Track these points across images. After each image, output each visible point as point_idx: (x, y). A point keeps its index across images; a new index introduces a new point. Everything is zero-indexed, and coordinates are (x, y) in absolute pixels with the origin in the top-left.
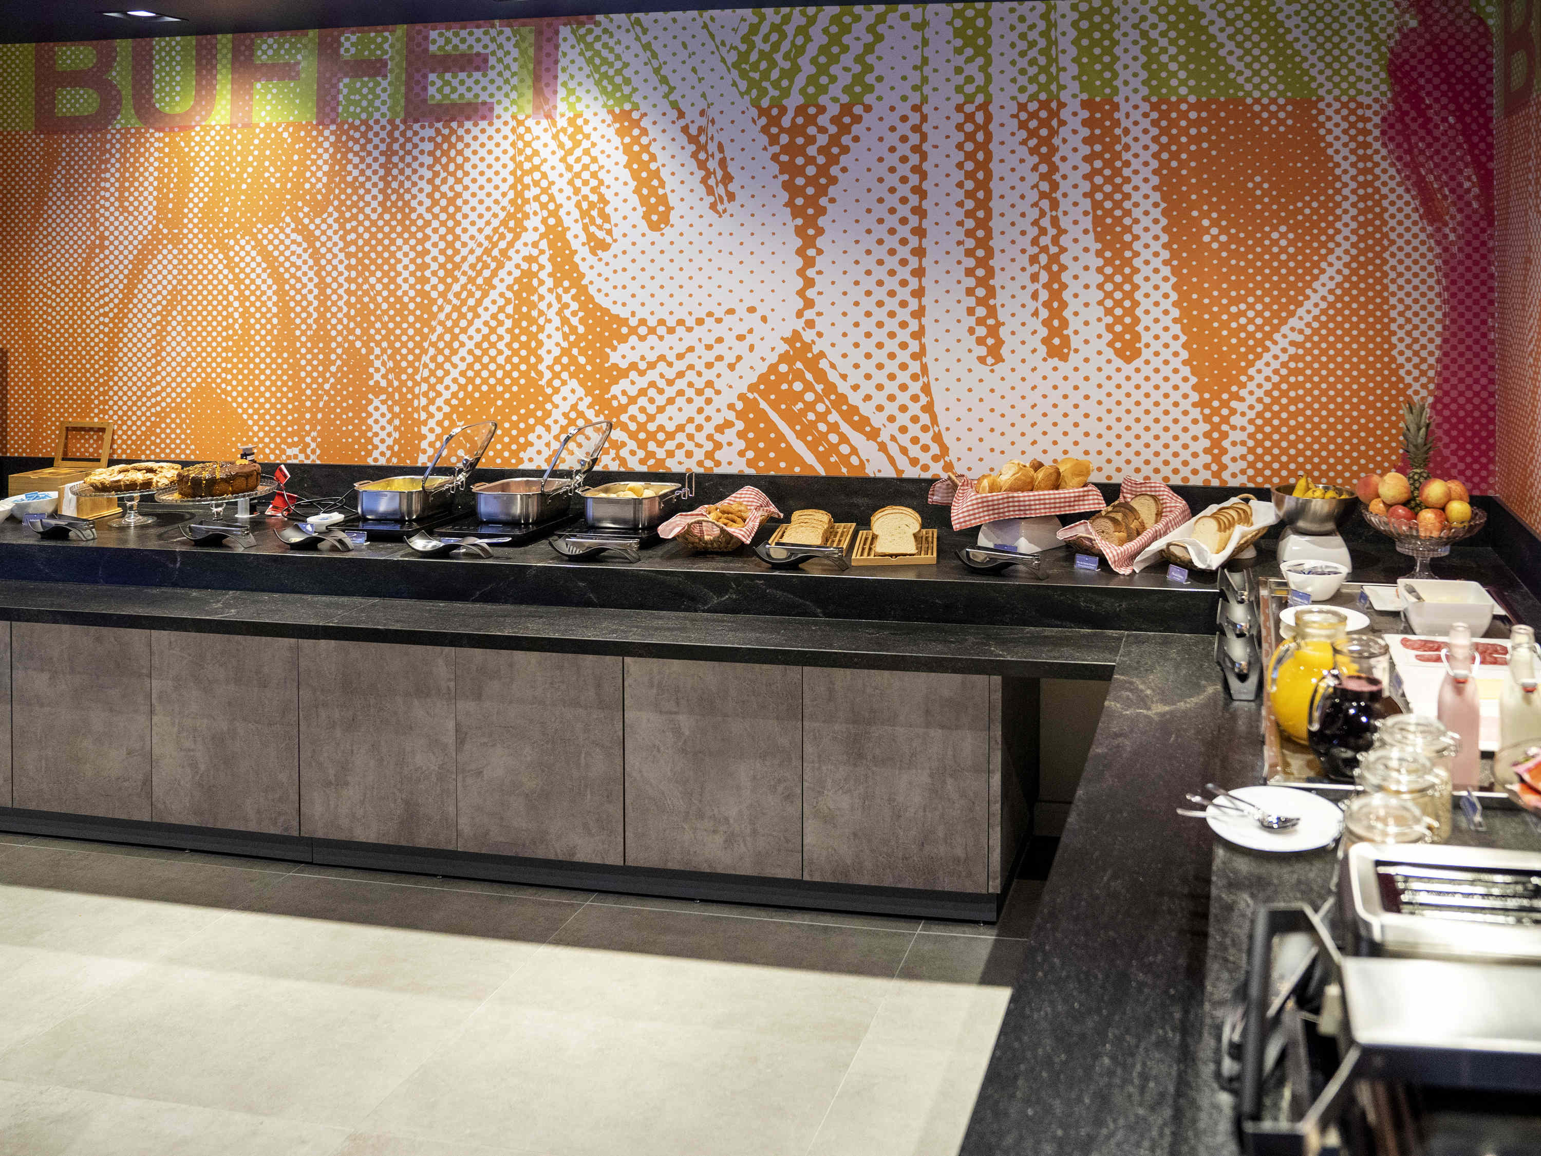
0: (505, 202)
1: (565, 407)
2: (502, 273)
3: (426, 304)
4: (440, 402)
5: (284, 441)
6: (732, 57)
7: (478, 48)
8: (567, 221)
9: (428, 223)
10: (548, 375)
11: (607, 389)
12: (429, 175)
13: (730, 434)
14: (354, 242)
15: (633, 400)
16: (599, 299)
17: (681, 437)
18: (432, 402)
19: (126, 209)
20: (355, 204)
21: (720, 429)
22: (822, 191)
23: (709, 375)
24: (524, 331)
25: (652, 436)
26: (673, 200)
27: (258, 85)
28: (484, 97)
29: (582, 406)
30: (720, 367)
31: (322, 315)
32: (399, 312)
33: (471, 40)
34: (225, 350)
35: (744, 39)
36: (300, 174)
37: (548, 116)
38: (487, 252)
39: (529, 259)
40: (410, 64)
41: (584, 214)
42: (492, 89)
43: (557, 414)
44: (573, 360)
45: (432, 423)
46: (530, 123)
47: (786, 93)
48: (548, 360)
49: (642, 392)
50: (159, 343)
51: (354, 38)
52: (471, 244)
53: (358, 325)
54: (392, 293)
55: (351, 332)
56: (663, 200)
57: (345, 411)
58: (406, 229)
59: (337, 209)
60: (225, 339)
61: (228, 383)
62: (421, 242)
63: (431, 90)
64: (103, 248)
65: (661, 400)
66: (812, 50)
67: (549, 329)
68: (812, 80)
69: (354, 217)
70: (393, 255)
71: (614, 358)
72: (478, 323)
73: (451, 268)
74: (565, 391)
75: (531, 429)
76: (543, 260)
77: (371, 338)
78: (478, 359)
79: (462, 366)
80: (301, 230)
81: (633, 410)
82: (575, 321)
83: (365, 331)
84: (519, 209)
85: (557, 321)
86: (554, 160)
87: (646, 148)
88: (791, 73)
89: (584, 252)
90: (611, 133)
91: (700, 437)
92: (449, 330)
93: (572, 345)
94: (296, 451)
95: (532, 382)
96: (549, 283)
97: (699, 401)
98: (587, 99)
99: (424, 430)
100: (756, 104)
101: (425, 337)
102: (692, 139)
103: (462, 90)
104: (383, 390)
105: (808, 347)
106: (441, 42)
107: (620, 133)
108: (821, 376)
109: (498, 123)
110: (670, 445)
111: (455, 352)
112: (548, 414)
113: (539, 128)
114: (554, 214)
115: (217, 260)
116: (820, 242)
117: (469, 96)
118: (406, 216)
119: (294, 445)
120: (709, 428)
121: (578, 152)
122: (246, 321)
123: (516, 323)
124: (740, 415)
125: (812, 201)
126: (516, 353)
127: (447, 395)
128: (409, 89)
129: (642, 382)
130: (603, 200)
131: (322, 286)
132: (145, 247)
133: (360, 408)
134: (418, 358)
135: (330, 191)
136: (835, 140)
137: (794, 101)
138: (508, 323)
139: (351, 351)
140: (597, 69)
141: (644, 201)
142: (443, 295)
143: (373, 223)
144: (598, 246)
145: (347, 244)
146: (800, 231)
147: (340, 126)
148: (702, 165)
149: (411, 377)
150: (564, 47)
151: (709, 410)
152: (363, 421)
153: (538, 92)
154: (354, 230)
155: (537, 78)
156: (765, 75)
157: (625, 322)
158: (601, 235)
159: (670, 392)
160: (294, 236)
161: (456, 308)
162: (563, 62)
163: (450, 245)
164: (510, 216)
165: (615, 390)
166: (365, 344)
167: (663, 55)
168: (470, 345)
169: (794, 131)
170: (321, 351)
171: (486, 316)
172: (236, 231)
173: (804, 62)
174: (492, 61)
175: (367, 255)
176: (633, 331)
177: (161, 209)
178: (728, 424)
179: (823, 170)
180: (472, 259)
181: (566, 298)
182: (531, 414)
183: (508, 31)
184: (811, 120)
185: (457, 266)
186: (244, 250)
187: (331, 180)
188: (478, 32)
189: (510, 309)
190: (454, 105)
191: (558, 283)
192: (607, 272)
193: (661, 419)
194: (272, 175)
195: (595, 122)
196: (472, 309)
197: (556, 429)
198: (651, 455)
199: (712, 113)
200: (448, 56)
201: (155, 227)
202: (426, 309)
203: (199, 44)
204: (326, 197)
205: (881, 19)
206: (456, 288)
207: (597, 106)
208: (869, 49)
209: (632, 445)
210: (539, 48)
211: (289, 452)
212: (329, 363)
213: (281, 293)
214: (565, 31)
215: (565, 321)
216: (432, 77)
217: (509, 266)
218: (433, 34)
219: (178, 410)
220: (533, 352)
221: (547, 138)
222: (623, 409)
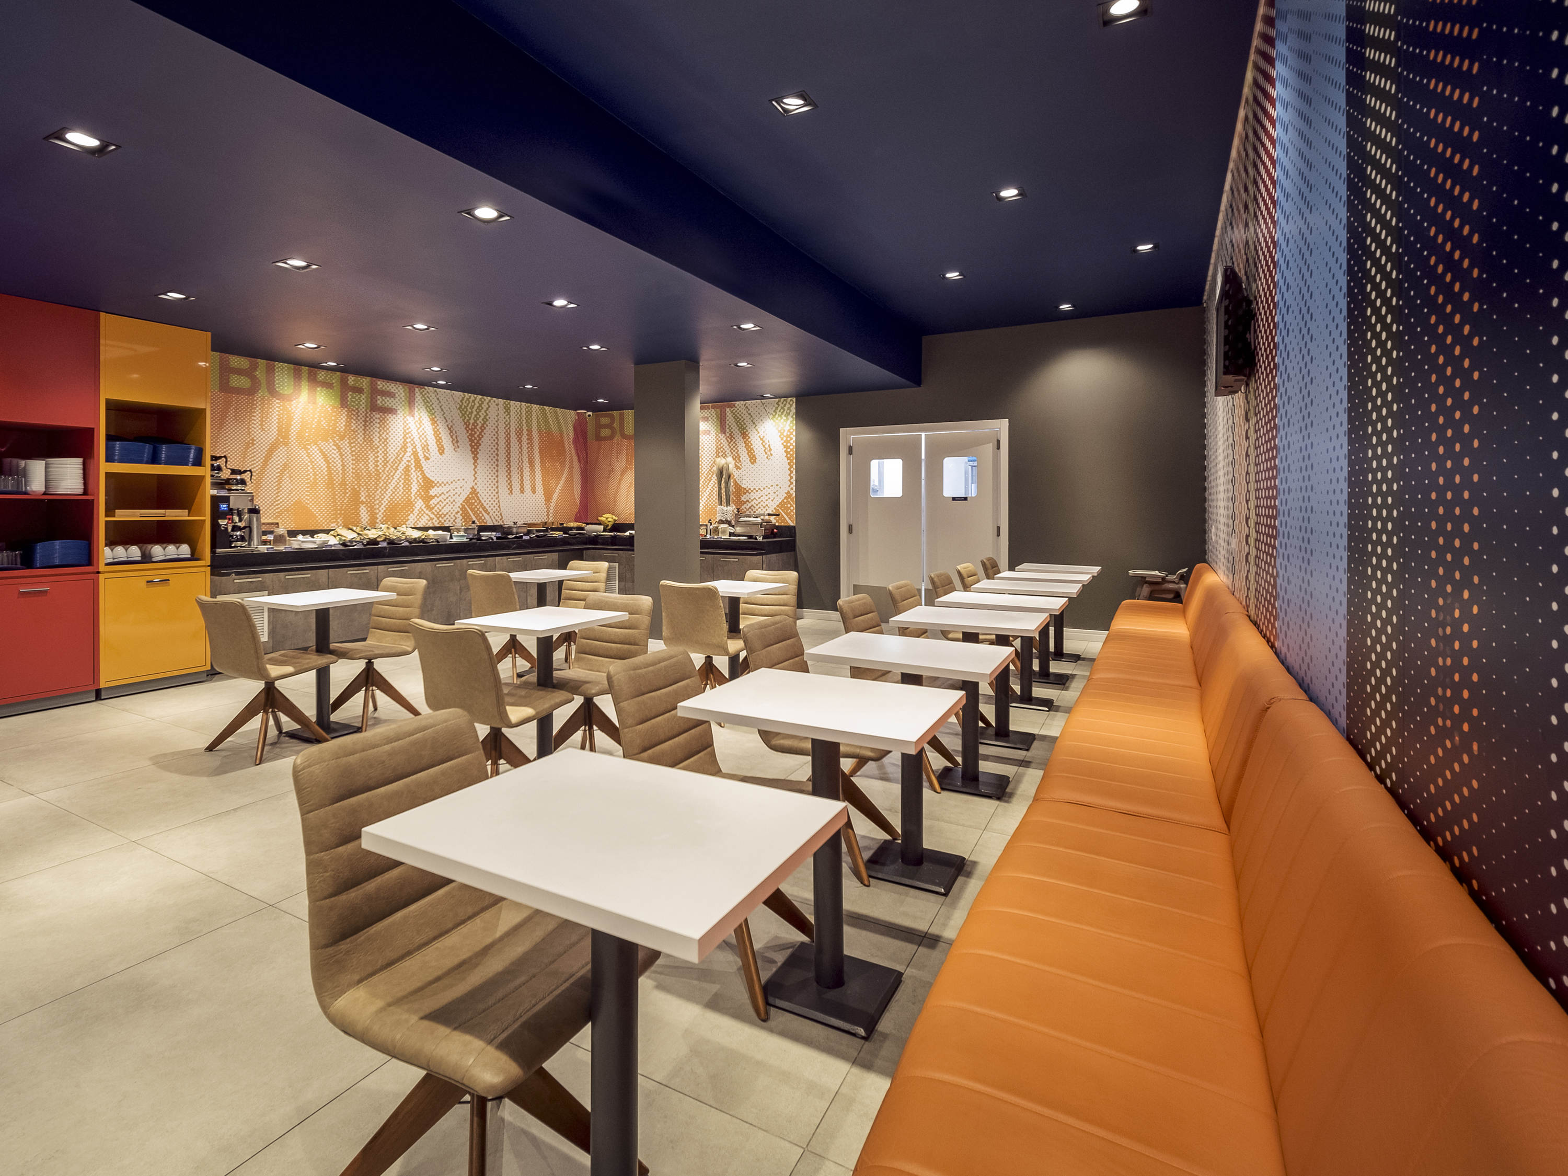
0: (401, 442)
1: (418, 508)
2: (401, 465)
3: (378, 474)
4: (382, 506)
5: (330, 521)
6: (458, 406)
7: (392, 390)
8: (418, 450)
9: (378, 447)
10: (414, 498)
11: (429, 502)
12: (378, 430)
13: (459, 514)
14: (354, 451)
15: (436, 505)
16: (427, 475)
17: (447, 516)
18: (380, 506)
19: (264, 429)
20: (354, 438)
21: (457, 513)
22: (478, 448)
23: (454, 498)
24: (407, 484)
25: (440, 516)
26: (445, 446)
27: (318, 389)
28: (394, 407)
29: (423, 507)
30: (456, 495)
31: (343, 476)
32: (369, 476)
33: (390, 387)
34: (307, 487)
35: (461, 401)
36: (334, 425)
37: (413, 416)
38: (396, 458)
39: (409, 461)
40: (372, 392)
41: (423, 448)
42: (397, 405)
43: (416, 510)
44: (420, 494)
45: (380, 514)
46: (408, 417)
47: (470, 419)
48: (414, 493)
49: (438, 503)
50: (279, 484)
51: (353, 378)
52: (392, 455)
53: (356, 480)
54: (367, 469)
55: (354, 482)
56: (443, 446)
57: (352, 510)
58: (372, 448)
59: (348, 438)
60: (307, 483)
61: (308, 500)
62: (377, 453)
63: (379, 402)
64: (253, 444)
65: (443, 505)
66: (475, 408)
67: (414, 483)
68: (476, 416)
69: (354, 442)
70: (367, 456)
71: (431, 493)
72: (394, 481)
73: (386, 462)
74: (418, 503)
75: (409, 515)
76: (412, 462)
77: (360, 485)
78: (394, 493)
79: (389, 495)
80: (336, 445)
81: (436, 508)
82: (421, 481)
83: (358, 482)
84: (405, 445)
85: (416, 481)
86: (415, 431)
87: (438, 430)
88: (471, 413)
89: (423, 460)
90: (429, 424)
91: (452, 516)
92: (385, 483)
93: (420, 488)
94: (334, 525)
95: (409, 500)
96: (414, 469)
97: (452, 505)
98: (423, 412)
99: (378, 516)
100: (463, 420)
101: (378, 485)
102: (449, 429)
103: (388, 403)
104: (364, 503)
105: (475, 490)
106: (381, 386)
107: (432, 424)
108: (478, 498)
109: (399, 416)
110: (445, 518)
111: (387, 490)
112: (414, 510)
113: (410, 419)
114: (415, 447)
115: (303, 453)
116: (478, 461)
117: (390, 406)
118: (372, 444)
119: (334, 522)
120: (454, 513)
121: (421, 429)
122: (315, 477)
123: (405, 482)
124: (461, 509)
125: (476, 450)
126: (404, 491)
127: (384, 504)
128: (372, 400)
129: (438, 500)
130: (428, 445)
131: (343, 465)
132: (273, 446)
133: (357, 509)
134: (376, 492)
135: (346, 432)
136: (480, 433)
137: (472, 421)
138: (403, 481)
139: (354, 489)
140: (425, 403)
141: (438, 445)
142: (383, 471)
143: (361, 445)
144: (427, 458)
145: (352, 452)
146: (473, 458)
147: (349, 409)
148: (452, 437)
149: (373, 498)
150: (417, 395)
151: (454, 508)
152: (358, 513)
153: (410, 408)
154: (354, 447)
155: (410, 403)
156: (466, 412)
157: (433, 482)
158: (427, 455)
159: (445, 503)
160: (333, 447)
161: (387, 476)
162: (417, 400)
163: (385, 455)
164: (403, 447)
165: (431, 502)
166: (358, 487)
167: (442, 403)
168: (392, 488)
169: (472, 430)
170: (343, 489)
171: (396, 479)
172: (311, 443)
173: (474, 410)
174: (397, 395)
175: (359, 456)
176: (436, 485)
177: (279, 431)
178: (458, 512)
179: (478, 442)
180: (392, 460)
181: (419, 474)
182: (409, 510)
183: (401, 387)
184: (475, 427)
185: (388, 462)
186: (314, 449)
187: (346, 428)
188: (392, 385)
189: (403, 477)
190: (385, 408)
191: (416, 469)
192: (429, 467)
193: (443, 511)
194: (324, 423)
195: (425, 420)
196: (392, 476)
197: (416, 514)
198: (440, 521)
199: (454, 422)
200: (383, 391)
201: (277, 438)
202: (378, 475)
203: (295, 368)
204: (344, 434)
205: (490, 401)
206: (387, 469)
207: (426, 415)
208: (487, 409)
209: (436, 519)
210: (410, 394)
211: (332, 525)
212: (345, 493)
213: (328, 467)
214: (417, 390)
215: (418, 481)
216: (379, 397)
217: (403, 463)
218: (379, 383)
219: (287, 510)
220: (409, 490)
221: (412, 423)
222: (433, 508)
